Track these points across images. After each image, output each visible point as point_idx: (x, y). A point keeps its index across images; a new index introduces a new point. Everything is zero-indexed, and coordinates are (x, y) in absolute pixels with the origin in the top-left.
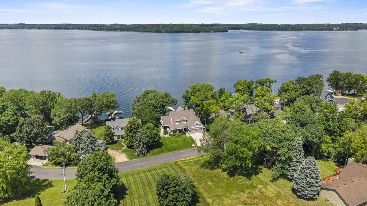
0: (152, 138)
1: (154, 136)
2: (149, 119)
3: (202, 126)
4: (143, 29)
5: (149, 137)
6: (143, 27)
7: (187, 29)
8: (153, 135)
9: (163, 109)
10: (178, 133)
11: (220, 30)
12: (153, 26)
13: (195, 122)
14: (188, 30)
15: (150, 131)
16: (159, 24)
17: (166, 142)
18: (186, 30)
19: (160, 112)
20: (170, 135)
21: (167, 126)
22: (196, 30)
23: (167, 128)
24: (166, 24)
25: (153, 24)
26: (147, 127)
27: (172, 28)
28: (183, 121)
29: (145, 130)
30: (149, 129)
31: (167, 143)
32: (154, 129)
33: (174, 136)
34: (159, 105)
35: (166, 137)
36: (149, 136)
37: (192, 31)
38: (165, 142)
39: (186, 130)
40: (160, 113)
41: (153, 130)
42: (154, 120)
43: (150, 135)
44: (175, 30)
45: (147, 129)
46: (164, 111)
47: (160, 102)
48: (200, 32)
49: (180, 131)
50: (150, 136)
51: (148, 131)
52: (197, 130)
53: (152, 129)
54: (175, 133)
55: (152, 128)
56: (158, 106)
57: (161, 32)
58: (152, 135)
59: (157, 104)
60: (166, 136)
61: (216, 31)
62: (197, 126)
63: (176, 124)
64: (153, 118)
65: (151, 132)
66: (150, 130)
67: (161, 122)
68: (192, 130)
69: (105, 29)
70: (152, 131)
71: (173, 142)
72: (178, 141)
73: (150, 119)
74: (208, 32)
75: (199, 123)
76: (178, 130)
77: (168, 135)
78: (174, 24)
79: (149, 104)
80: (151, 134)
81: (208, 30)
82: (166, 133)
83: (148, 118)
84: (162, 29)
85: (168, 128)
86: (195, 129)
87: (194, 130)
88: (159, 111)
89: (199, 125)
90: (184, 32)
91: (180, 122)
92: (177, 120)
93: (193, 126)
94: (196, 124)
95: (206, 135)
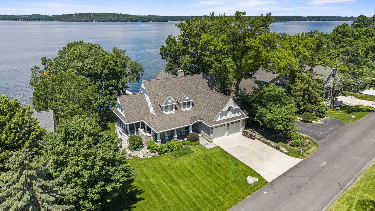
0: (93, 182)
1: (104, 172)
2: (78, 108)
3: (240, 114)
4: (70, 19)
5: (80, 181)
6: (70, 17)
7: (123, 18)
8: (97, 168)
9: (117, 83)
10: (176, 141)
11: (159, 20)
12: (82, 15)
13: (225, 104)
14: (124, 20)
15: (82, 150)
16: (89, 13)
17: (146, 177)
18: (121, 20)
19: (110, 88)
20: (153, 150)
21: (138, 124)
22: (133, 19)
23: (137, 128)
24: (98, 13)
25: (83, 13)
26: (67, 133)
27: (105, 18)
28: (184, 104)
29: (57, 149)
30: (78, 142)
31: (152, 180)
32: (101, 136)
33: (166, 151)
34: (106, 71)
35: (141, 156)
36: (77, 174)
37: (129, 21)
38: (143, 180)
39: (197, 128)
40: (108, 92)
41: (95, 144)
42: (93, 109)
43: (86, 168)
44: (109, 19)
45: (64, 140)
46: (120, 86)
47: (106, 63)
48: (138, 22)
49: (183, 133)
50: (86, 174)
51: (72, 150)
52: (229, 126)
53: (91, 138)
54: (169, 143)
55: (90, 135)
56: (102, 73)
57: (92, 21)
58: (92, 168)
59: (99, 68)
60: (138, 154)
61: (156, 21)
62: (230, 115)
63: (166, 113)
64: (91, 104)
65: (86, 156)
66: (82, 145)
67: (118, 112)
68: (215, 127)
69: (21, 19)
70: (92, 150)
71: (175, 177)
72: (189, 168)
73: (81, 109)
74: (147, 21)
75: (235, 106)
76: (175, 132)
77: (146, 150)
78: (108, 13)
79: (76, 71)
80: (89, 164)
81: (146, 20)
82: (136, 145)
83: (77, 105)
84: (94, 19)
85: (141, 130)
86: (224, 125)
87: (221, 126)
88: (106, 88)
89: (235, 111)
90: (120, 21)
91: (175, 109)
92: (169, 102)
93: (219, 116)
94: (226, 109)
95: (257, 139)
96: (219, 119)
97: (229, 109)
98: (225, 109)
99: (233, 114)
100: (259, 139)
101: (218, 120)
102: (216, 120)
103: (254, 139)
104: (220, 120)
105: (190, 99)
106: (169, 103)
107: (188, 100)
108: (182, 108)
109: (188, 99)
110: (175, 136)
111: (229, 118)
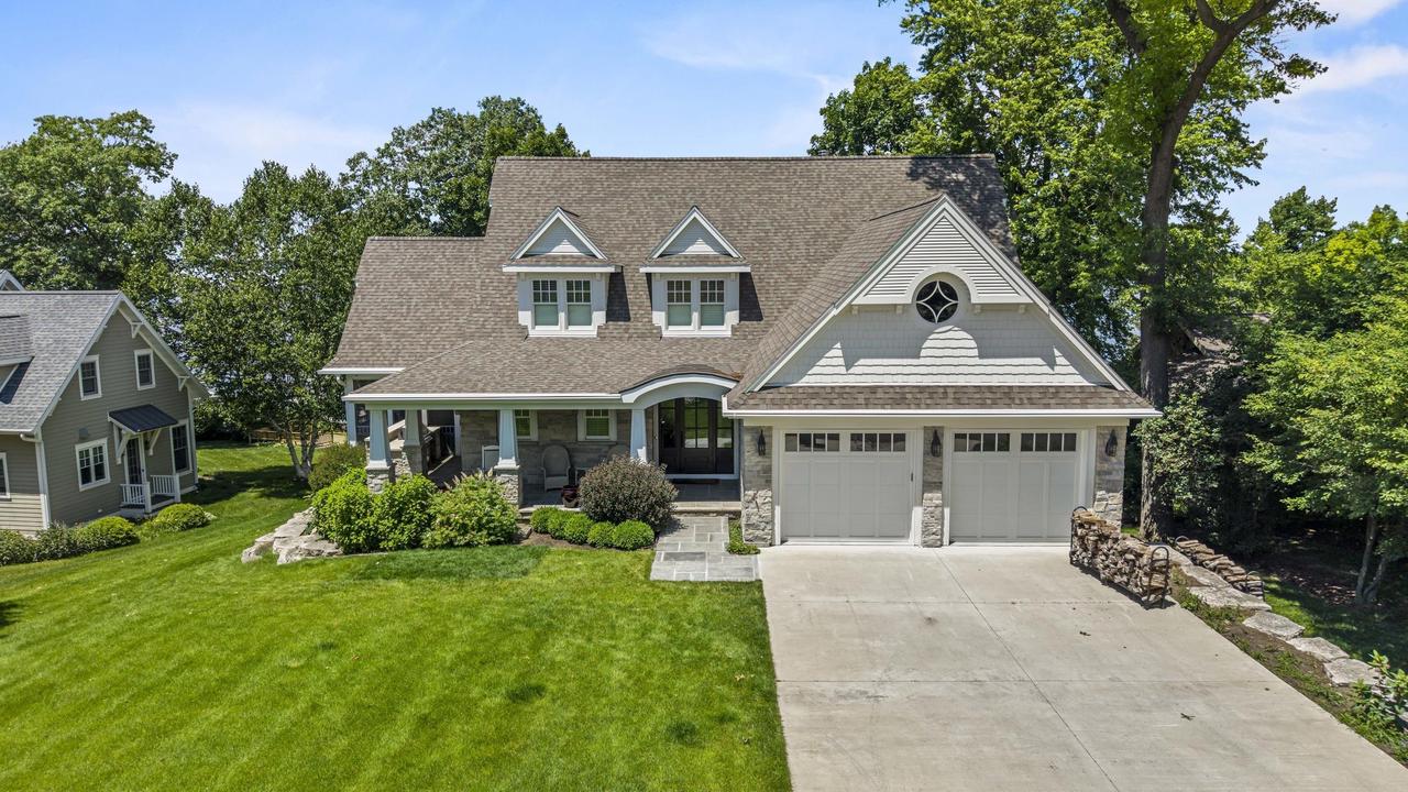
28: (679, 291)
52: (943, 454)
62: (955, 359)
63: (540, 332)
75: (997, 281)
76: (507, 434)
86: (901, 447)
87: (863, 442)
91: (609, 317)
92: (554, 258)
93: (837, 351)
94: (901, 292)
95: (1197, 607)
96: (829, 371)
97: (938, 300)
98: (896, 287)
99: (981, 356)
100: (1223, 621)
101: (828, 381)
102: (806, 381)
103: (1154, 599)
104: (840, 381)
105: (722, 259)
106: (554, 261)
107: (702, 260)
108: (659, 318)
109: (707, 257)
110: (503, 464)
111: (944, 381)
